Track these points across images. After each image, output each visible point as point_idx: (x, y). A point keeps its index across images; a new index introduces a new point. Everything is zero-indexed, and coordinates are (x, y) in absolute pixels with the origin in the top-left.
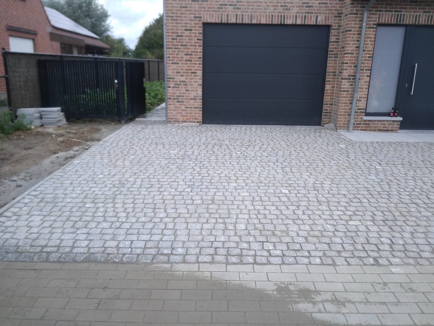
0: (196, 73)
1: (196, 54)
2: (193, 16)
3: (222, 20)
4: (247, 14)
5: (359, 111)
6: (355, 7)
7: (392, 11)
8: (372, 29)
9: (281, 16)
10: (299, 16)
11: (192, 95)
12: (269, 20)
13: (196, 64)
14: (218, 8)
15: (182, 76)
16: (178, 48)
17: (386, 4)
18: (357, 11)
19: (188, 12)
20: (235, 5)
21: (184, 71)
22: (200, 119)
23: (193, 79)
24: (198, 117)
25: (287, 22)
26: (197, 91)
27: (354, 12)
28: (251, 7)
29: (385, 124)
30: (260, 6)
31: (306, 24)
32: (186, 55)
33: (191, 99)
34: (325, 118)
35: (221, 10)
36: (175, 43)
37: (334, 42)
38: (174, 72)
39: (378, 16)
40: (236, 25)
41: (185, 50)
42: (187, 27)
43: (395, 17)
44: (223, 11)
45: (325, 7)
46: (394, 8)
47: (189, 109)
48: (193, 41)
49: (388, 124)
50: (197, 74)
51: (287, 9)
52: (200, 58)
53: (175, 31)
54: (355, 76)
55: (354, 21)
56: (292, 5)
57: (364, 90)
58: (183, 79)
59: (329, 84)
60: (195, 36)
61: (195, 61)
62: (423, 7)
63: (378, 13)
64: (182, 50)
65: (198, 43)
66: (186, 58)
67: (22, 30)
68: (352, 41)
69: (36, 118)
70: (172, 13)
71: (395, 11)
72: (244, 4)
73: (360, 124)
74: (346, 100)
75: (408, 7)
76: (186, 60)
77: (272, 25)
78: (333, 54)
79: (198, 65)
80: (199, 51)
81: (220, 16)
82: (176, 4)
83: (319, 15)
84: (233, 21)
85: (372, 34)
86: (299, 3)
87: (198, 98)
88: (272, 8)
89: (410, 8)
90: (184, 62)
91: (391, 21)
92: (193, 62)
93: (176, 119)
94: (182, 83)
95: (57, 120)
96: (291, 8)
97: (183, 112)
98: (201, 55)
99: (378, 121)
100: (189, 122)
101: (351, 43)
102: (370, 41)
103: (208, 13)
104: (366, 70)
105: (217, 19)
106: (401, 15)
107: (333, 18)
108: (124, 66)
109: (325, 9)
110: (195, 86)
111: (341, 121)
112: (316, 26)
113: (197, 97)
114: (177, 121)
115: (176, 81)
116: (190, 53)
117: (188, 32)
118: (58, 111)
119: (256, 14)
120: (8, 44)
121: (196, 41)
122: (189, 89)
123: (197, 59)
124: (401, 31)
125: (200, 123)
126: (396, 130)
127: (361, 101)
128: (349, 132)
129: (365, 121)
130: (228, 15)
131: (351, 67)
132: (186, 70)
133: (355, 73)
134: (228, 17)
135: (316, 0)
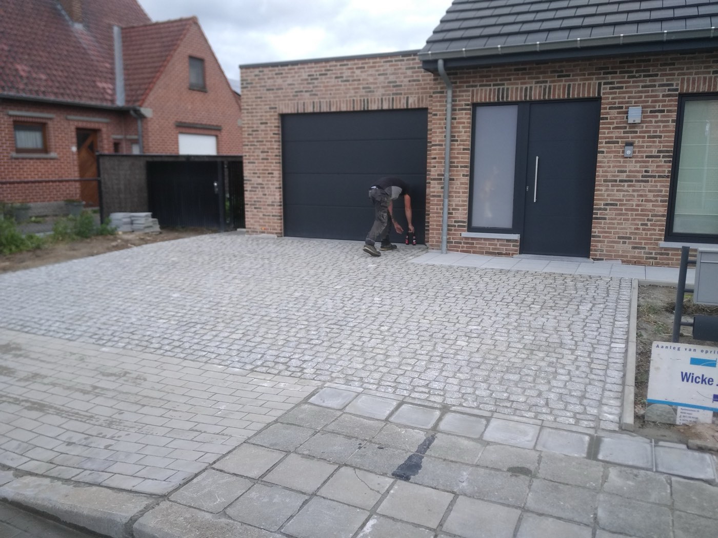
0: (272, 173)
1: (272, 151)
2: (268, 107)
3: (298, 110)
4: (325, 100)
5: (457, 224)
6: (439, 83)
7: (490, 85)
8: (464, 112)
9: (364, 100)
10: (385, 99)
11: (270, 200)
12: (350, 106)
13: (272, 163)
14: (294, 96)
15: (259, 177)
16: (254, 145)
17: (481, 77)
18: (441, 88)
19: (262, 103)
20: (312, 91)
21: (261, 171)
22: (280, 229)
23: (270, 181)
24: (276, 228)
25: (371, 107)
26: (276, 195)
27: (439, 90)
28: (329, 92)
29: (496, 245)
30: (339, 90)
31: (395, 108)
32: (262, 152)
33: (268, 205)
34: (427, 234)
35: (296, 98)
36: (251, 139)
38: (251, 173)
39: (470, 93)
40: (313, 114)
41: (261, 147)
42: (262, 120)
43: (494, 93)
44: (299, 99)
45: (416, 85)
46: (492, 81)
47: (267, 217)
48: (269, 136)
49: (501, 245)
50: (274, 175)
51: (370, 92)
52: (278, 156)
53: (250, 125)
54: (443, 175)
55: (439, 101)
56: (375, 86)
57: (461, 194)
58: (260, 181)
60: (271, 130)
61: (272, 159)
62: (534, 76)
63: (471, 89)
64: (258, 147)
65: (273, 138)
66: (262, 156)
67: (198, 126)
68: (438, 128)
69: (126, 224)
70: (247, 105)
71: (494, 85)
72: (322, 88)
73: (460, 243)
74: (437, 209)
75: (512, 77)
76: (263, 159)
77: (354, 112)
78: (431, 147)
80: (275, 147)
81: (296, 105)
82: (251, 94)
83: (409, 96)
84: (310, 110)
85: (465, 118)
86: (384, 83)
87: (275, 204)
88: (353, 91)
89: (515, 79)
90: (261, 161)
91: (490, 98)
92: (270, 161)
93: (253, 228)
94: (259, 186)
95: (148, 225)
96: (375, 90)
97: (261, 221)
98: (278, 152)
99: (485, 239)
100: (268, 233)
101: (438, 130)
102: (464, 127)
103: (283, 102)
104: (461, 167)
105: (293, 109)
106: (503, 89)
108: (226, 166)
109: (417, 87)
110: (272, 190)
111: (434, 237)
112: (407, 110)
114: (255, 232)
115: (253, 184)
116: (266, 150)
117: (263, 126)
118: (149, 216)
119: (335, 100)
120: (177, 143)
121: (272, 136)
122: (266, 193)
123: (274, 157)
124: (513, 112)
125: (279, 235)
126: (513, 254)
127: (458, 210)
128: (442, 253)
129: (466, 238)
130: (304, 103)
131: (441, 163)
132: (263, 170)
133: (444, 171)
134: (304, 105)
135: (405, 77)
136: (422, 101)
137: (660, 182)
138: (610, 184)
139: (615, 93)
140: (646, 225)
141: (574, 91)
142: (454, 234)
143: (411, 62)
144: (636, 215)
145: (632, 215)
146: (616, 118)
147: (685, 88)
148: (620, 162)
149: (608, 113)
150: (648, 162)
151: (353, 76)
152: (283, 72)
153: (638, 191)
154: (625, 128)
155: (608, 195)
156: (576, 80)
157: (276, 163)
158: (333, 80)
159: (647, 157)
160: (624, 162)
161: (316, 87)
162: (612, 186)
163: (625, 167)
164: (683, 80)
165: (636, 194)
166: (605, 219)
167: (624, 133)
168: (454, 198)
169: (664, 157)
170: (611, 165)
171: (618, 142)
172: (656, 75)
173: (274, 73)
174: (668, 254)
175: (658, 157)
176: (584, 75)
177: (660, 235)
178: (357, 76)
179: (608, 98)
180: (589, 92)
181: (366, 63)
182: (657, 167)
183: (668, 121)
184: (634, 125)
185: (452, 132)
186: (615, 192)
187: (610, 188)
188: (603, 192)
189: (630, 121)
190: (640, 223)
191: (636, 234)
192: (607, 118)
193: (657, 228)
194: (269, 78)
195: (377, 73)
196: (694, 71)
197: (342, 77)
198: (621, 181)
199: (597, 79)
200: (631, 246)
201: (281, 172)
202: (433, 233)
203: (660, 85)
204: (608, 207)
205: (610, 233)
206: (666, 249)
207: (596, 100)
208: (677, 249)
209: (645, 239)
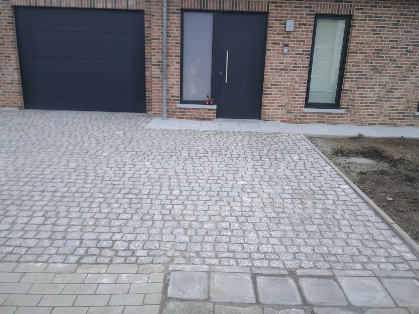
1: (8, 37)
3: (30, 3)
5: (173, 98)
8: (175, 15)
10: (109, 1)
11: (9, 79)
12: (79, 4)
13: (9, 48)
22: (21, 103)
23: (7, 63)
24: (17, 102)
25: (97, 5)
26: (14, 75)
29: (201, 113)
31: (117, 8)
33: (8, 83)
34: (147, 105)
37: (148, 27)
39: (180, 1)
40: (45, 8)
43: (198, 2)
47: (7, 94)
48: (4, 25)
49: (204, 113)
50: (11, 58)
52: (14, 41)
54: (162, 62)
55: (156, 5)
57: (175, 76)
59: (148, 71)
60: (5, 20)
61: (7, 44)
65: (7, 26)
68: (156, 26)
73: (176, 112)
74: (158, 87)
78: (148, 40)
79: (11, 49)
80: (11, 34)
84: (42, 4)
85: (176, 20)
87: (15, 83)
92: (6, 46)
97: (2, 97)
98: (14, 38)
99: (194, 109)
100: (9, 106)
101: (156, 28)
102: (176, 27)
104: (175, 56)
105: (25, 2)
106: (204, 0)
107: (145, 3)
110: (10, 70)
111: (156, 108)
112: (127, 11)
113: (14, 81)
116: (2, 36)
121: (7, 24)
122: (5, 73)
123: (10, 43)
124: (209, 17)
125: (20, 108)
126: (213, 119)
127: (173, 88)
128: (163, 119)
129: (180, 108)
131: (159, 52)
133: (162, 59)
136: (140, 4)
137: (303, 70)
138: (274, 71)
139: (278, 10)
140: (295, 98)
141: (252, 6)
142: (171, 106)
144: (289, 92)
145: (287, 92)
146: (278, 27)
147: (319, 10)
148: (280, 57)
149: (273, 24)
150: (297, 57)
153: (290, 76)
154: (284, 34)
155: (273, 79)
157: (12, 48)
159: (296, 54)
160: (283, 57)
162: (276, 72)
163: (283, 60)
164: (318, 4)
165: (289, 78)
166: (271, 94)
167: (283, 37)
168: (170, 79)
169: (306, 54)
170: (275, 58)
171: (279, 44)
172: (302, 0)
174: (306, 116)
175: (302, 54)
177: (303, 104)
179: (273, 13)
180: (261, 8)
182: (302, 61)
183: (308, 32)
184: (289, 33)
185: (167, 30)
186: (277, 77)
187: (274, 74)
188: (270, 77)
189: (287, 30)
190: (291, 96)
191: (289, 103)
192: (272, 27)
193: (301, 100)
198: (281, 69)
200: (286, 111)
201: (18, 56)
202: (155, 105)
203: (305, 7)
204: (273, 87)
205: (274, 103)
206: (305, 113)
207: (266, 14)
208: (311, 113)
209: (294, 107)
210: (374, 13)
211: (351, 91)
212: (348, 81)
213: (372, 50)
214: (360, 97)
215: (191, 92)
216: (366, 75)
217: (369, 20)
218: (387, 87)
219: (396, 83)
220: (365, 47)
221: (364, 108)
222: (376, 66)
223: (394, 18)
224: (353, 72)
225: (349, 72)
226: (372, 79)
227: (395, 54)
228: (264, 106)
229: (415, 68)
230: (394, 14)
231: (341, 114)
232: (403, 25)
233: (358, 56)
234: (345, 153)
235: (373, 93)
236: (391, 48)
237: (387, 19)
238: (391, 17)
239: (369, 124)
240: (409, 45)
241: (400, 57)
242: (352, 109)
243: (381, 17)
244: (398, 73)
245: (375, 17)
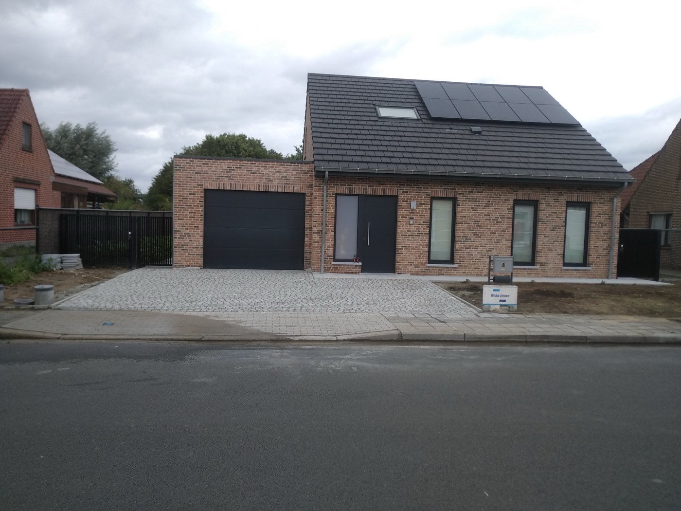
0: (198, 227)
1: (198, 212)
2: (196, 184)
3: (219, 188)
4: (239, 183)
5: (328, 258)
6: (318, 182)
7: (346, 185)
8: (332, 198)
9: (266, 185)
10: (280, 186)
11: (195, 244)
12: (257, 188)
13: (198, 220)
14: (216, 178)
15: (187, 229)
16: (184, 208)
17: (341, 180)
18: (319, 184)
19: (192, 181)
20: (230, 177)
21: (188, 225)
22: (201, 264)
23: (196, 231)
24: (199, 262)
25: (271, 190)
26: (199, 241)
28: (242, 179)
29: (350, 268)
30: (249, 178)
31: (286, 191)
32: (190, 213)
33: (193, 248)
34: (306, 264)
35: (218, 180)
36: (182, 204)
37: (309, 205)
38: (180, 226)
39: (335, 188)
40: (230, 191)
41: (190, 209)
42: (191, 192)
43: (348, 189)
44: (220, 181)
45: (299, 180)
46: (346, 183)
47: (192, 256)
48: (196, 203)
49: (353, 268)
51: (270, 181)
52: (202, 215)
54: (321, 231)
55: (318, 191)
56: (274, 178)
57: (330, 241)
58: (187, 231)
59: (307, 237)
60: (197, 199)
61: (197, 217)
63: (336, 186)
64: (187, 209)
65: (200, 204)
66: (190, 215)
67: (27, 181)
68: (317, 205)
69: (58, 263)
70: (179, 182)
71: (348, 185)
72: (237, 176)
73: (331, 268)
74: (317, 249)
75: (357, 182)
76: (190, 217)
77: (259, 192)
78: (309, 214)
79: (200, 221)
80: (201, 210)
81: (218, 184)
83: (295, 186)
84: (228, 188)
85: (333, 201)
86: (279, 177)
88: (258, 180)
91: (345, 192)
93: (180, 263)
94: (186, 235)
95: (76, 264)
96: (273, 180)
97: (187, 258)
98: (202, 213)
99: (344, 265)
100: (192, 266)
102: (331, 206)
103: (208, 182)
104: (331, 227)
105: (215, 187)
106: (352, 188)
107: (306, 188)
110: (197, 237)
111: (315, 265)
112: (293, 193)
113: (199, 246)
114: (181, 266)
115: (182, 233)
116: (193, 211)
117: (192, 196)
118: (77, 257)
119: (246, 184)
120: (13, 195)
121: (199, 202)
122: (192, 239)
123: (199, 216)
124: (356, 199)
125: (200, 267)
126: (358, 273)
127: (329, 250)
128: (321, 273)
129: (334, 265)
130: (224, 184)
131: (319, 224)
132: (190, 224)
133: (322, 228)
134: (224, 185)
135: (292, 175)
136: (303, 189)
137: (425, 236)
139: (404, 194)
140: (420, 256)
141: (386, 192)
142: (327, 263)
143: (296, 167)
144: (416, 252)
145: (414, 252)
146: (405, 206)
147: (433, 194)
148: (407, 226)
149: (402, 204)
150: (420, 227)
151: (259, 171)
152: (209, 163)
153: (416, 240)
154: (409, 211)
155: (403, 242)
156: (387, 187)
158: (246, 172)
159: (419, 224)
160: (410, 227)
161: (233, 175)
162: (405, 238)
163: (410, 229)
164: (432, 191)
165: (415, 241)
166: (402, 254)
167: (409, 213)
168: (327, 243)
169: (426, 225)
170: (404, 228)
171: (406, 217)
172: (421, 188)
173: (202, 163)
174: (429, 270)
175: (424, 225)
176: (391, 185)
177: (426, 261)
178: (261, 171)
179: (401, 196)
180: (393, 193)
181: (268, 164)
182: (424, 229)
183: (427, 209)
184: (413, 210)
185: (326, 208)
186: (406, 241)
188: (401, 241)
189: (412, 208)
190: (417, 255)
191: (416, 260)
192: (401, 206)
193: (425, 258)
194: (197, 166)
195: (275, 171)
196: (436, 187)
197: (251, 171)
198: (408, 235)
199: (396, 187)
200: (414, 266)
201: (203, 226)
202: (314, 263)
203: (424, 193)
204: (403, 248)
205: (405, 260)
206: (429, 267)
207: (396, 197)
208: (433, 267)
209: (420, 263)
210: (471, 197)
211: (461, 250)
212: (458, 244)
213: (473, 221)
214: (468, 255)
215: (342, 253)
216: (470, 239)
217: (468, 201)
218: (486, 247)
219: (492, 244)
220: (467, 219)
221: (472, 263)
222: (477, 233)
223: (485, 199)
224: (461, 237)
225: (458, 237)
226: (475, 241)
227: (489, 224)
228: (397, 262)
229: (504, 233)
230: (485, 197)
231: (455, 268)
232: (492, 204)
233: (463, 226)
234: (456, 289)
235: (477, 252)
236: (486, 220)
237: (481, 200)
238: (483, 199)
239: (477, 275)
240: (498, 218)
241: (493, 226)
242: (463, 264)
243: (477, 199)
244: (493, 238)
245: (472, 199)
